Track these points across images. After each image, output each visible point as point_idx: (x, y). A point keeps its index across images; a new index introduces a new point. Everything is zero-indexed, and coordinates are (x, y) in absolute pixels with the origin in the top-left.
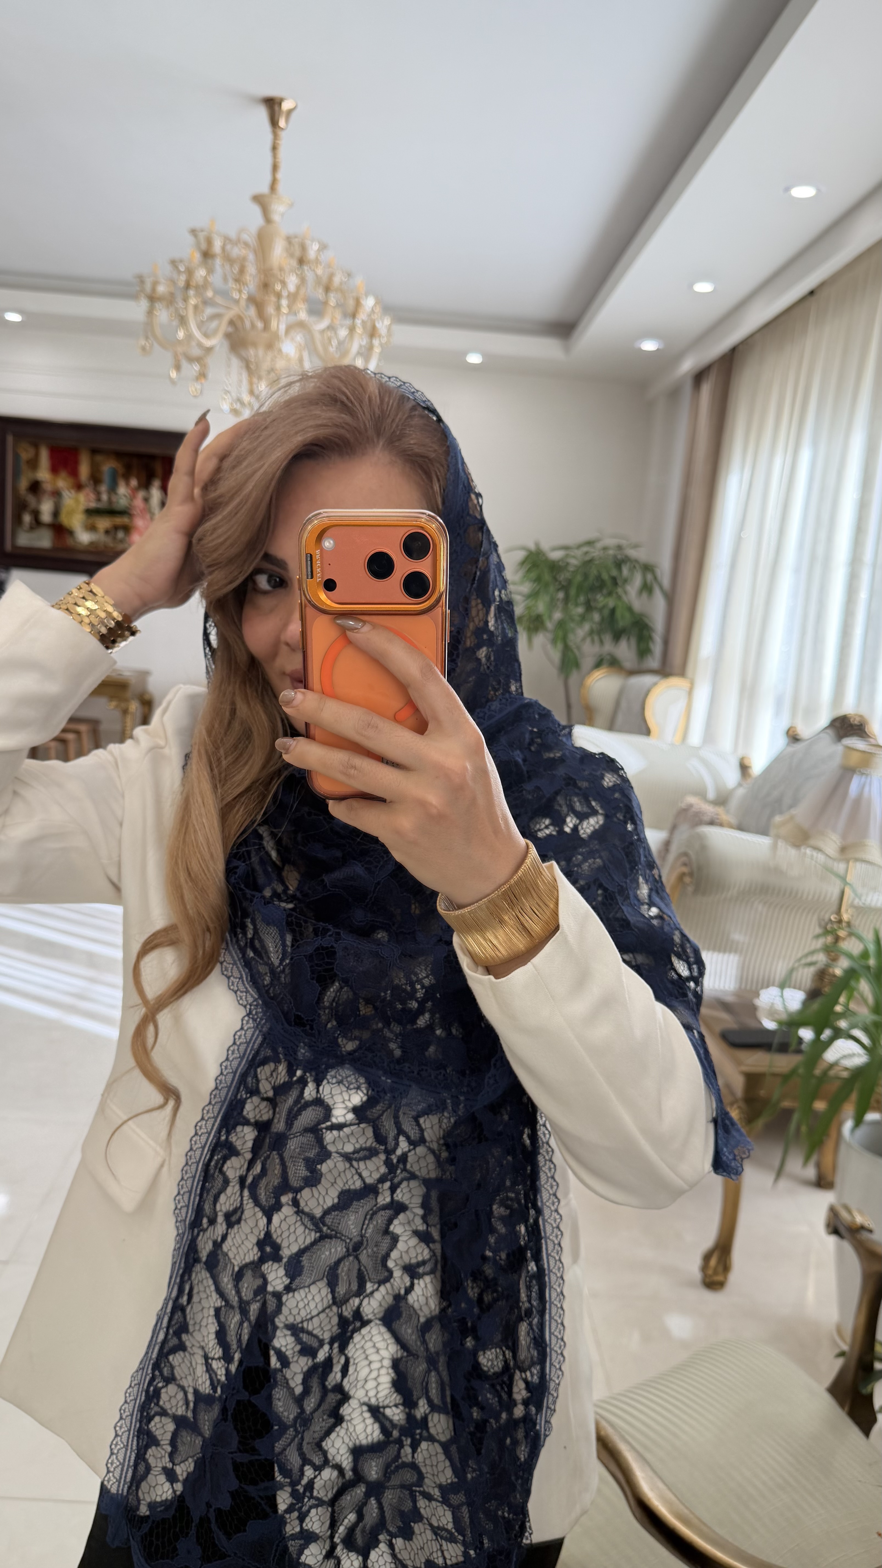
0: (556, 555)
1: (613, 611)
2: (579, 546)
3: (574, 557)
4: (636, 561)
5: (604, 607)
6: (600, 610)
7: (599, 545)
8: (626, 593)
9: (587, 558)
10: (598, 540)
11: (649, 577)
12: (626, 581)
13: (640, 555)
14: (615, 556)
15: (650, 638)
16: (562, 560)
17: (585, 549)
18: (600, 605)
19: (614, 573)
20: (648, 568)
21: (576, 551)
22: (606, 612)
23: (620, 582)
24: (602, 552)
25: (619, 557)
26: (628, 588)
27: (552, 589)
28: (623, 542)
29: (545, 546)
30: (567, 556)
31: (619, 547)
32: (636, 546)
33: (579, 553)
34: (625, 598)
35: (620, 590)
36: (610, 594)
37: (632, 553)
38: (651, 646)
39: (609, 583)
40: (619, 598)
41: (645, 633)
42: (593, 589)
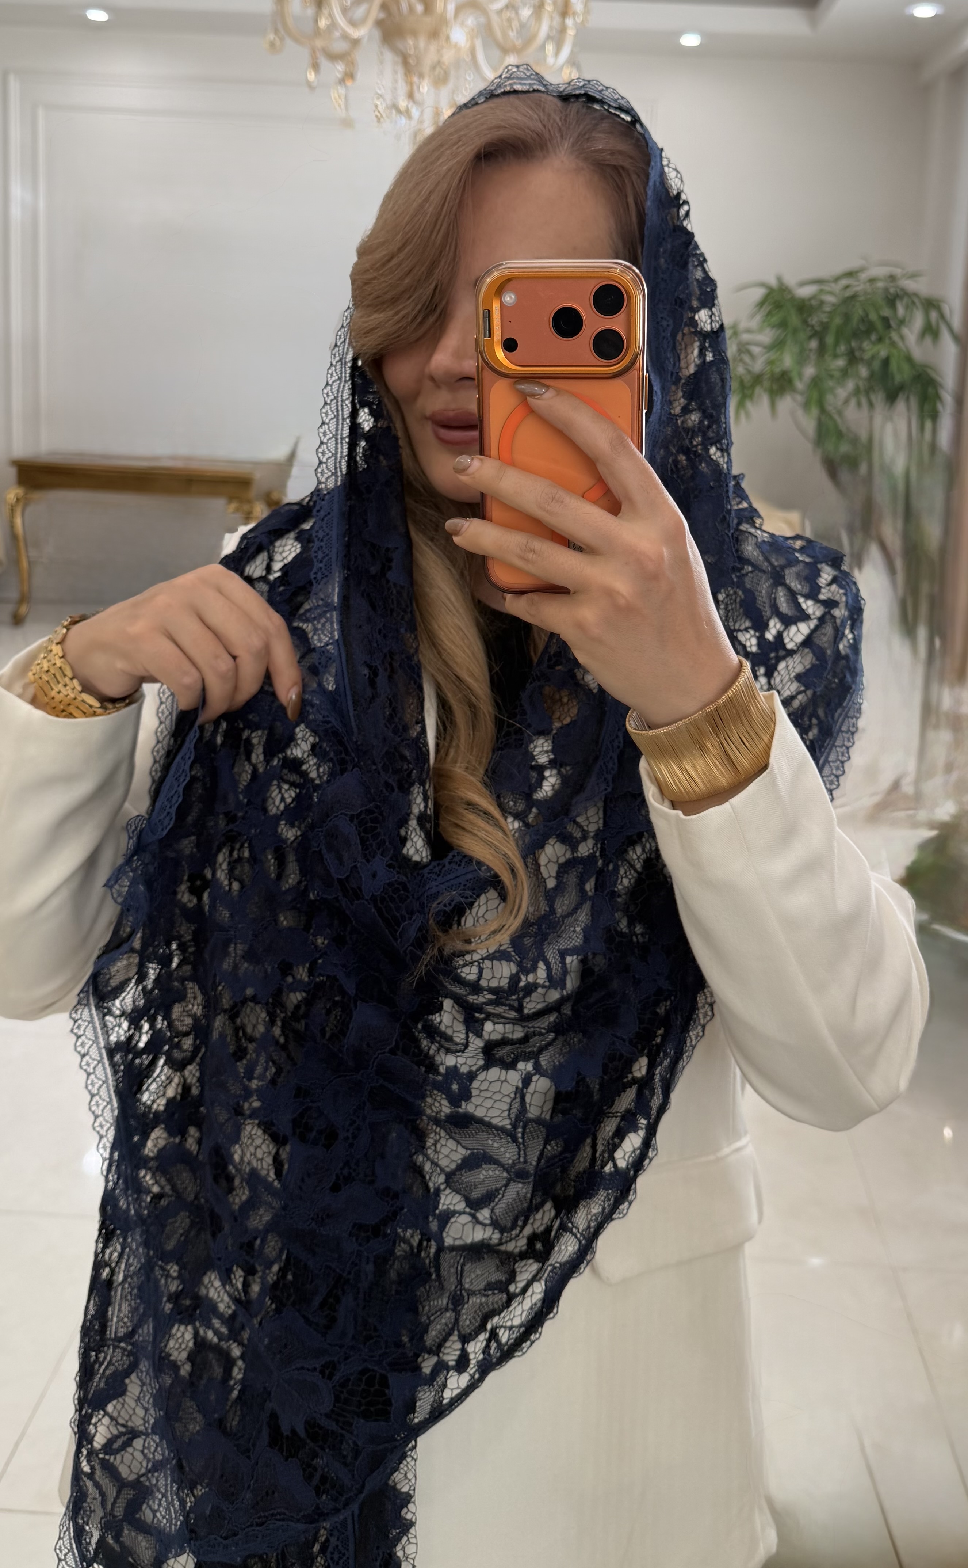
0: (805, 292)
1: (886, 362)
2: (837, 279)
3: (831, 293)
4: (916, 295)
5: (873, 357)
6: (869, 363)
7: (863, 276)
8: (902, 338)
9: (848, 293)
10: (862, 270)
11: (934, 315)
12: (902, 322)
13: (920, 287)
14: (886, 290)
15: (938, 397)
16: (813, 297)
17: (844, 282)
18: (867, 356)
19: (886, 312)
20: (931, 304)
21: (833, 285)
22: (876, 365)
23: (892, 323)
24: (868, 284)
25: (892, 290)
26: (905, 331)
27: (802, 336)
28: (898, 271)
29: (791, 280)
30: (821, 291)
31: (892, 278)
32: (913, 276)
33: (837, 288)
34: (900, 344)
35: (894, 336)
36: (880, 340)
37: (910, 285)
38: (939, 407)
39: (879, 325)
40: (893, 344)
41: (930, 390)
42: (856, 335)
